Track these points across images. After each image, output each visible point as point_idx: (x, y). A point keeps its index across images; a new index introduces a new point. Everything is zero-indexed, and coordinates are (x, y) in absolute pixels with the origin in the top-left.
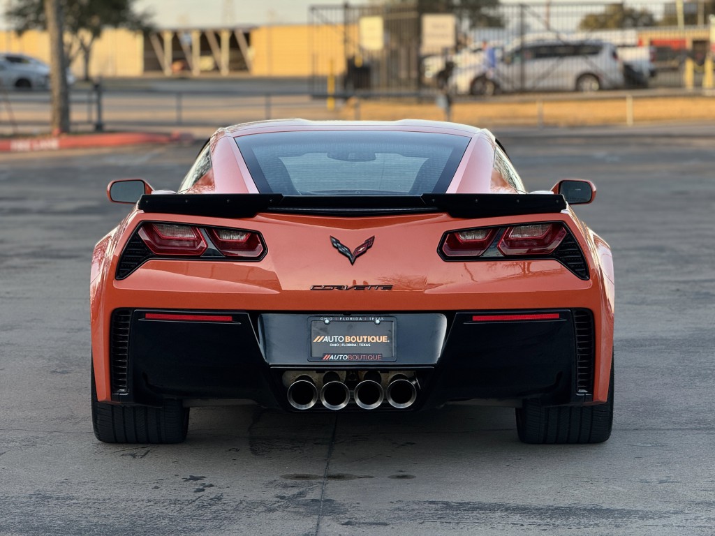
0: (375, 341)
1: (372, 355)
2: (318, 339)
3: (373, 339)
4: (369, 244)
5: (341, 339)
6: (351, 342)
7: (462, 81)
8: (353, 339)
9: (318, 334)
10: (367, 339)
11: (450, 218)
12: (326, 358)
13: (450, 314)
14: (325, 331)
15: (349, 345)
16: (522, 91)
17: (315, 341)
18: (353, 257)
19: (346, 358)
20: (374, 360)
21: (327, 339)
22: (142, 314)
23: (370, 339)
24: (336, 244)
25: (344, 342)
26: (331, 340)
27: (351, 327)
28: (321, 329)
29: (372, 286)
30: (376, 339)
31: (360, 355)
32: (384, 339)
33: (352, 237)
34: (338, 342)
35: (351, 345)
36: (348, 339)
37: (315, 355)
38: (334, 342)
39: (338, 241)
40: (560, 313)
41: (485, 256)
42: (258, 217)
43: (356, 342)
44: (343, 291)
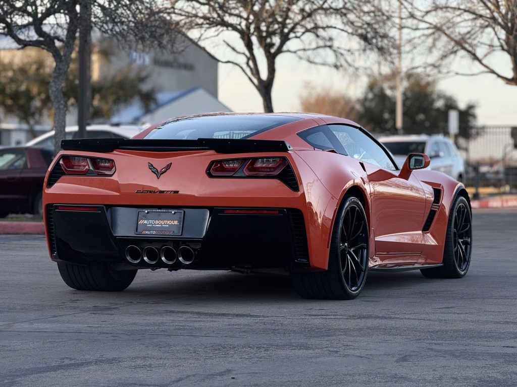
1: (168, 231)
2: (141, 222)
3: (170, 222)
4: (168, 167)
5: (153, 222)
6: (158, 224)
8: (160, 222)
9: (142, 219)
11: (216, 153)
12: (143, 233)
13: (211, 209)
14: (145, 218)
15: (157, 225)
17: (139, 222)
18: (158, 174)
19: (154, 233)
20: (169, 234)
21: (146, 222)
22: (57, 207)
23: (168, 222)
24: (151, 167)
25: (155, 224)
26: (148, 222)
27: (159, 215)
28: (143, 216)
29: (168, 191)
30: (172, 223)
31: (162, 231)
32: (176, 222)
33: (160, 163)
34: (151, 224)
35: (159, 226)
36: (157, 222)
37: (139, 230)
38: (149, 224)
39: (152, 166)
40: (279, 210)
41: (234, 175)
42: (115, 152)
43: (161, 224)
44: (152, 194)
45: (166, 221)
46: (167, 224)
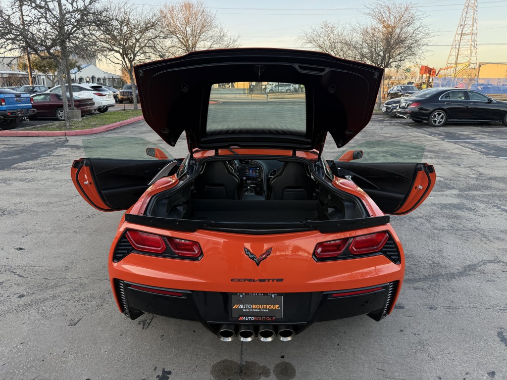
0: (271, 308)
1: (269, 317)
2: (235, 307)
3: (270, 307)
4: (268, 253)
5: (250, 306)
6: (256, 309)
7: (268, 90)
8: (258, 307)
9: (236, 303)
10: (266, 307)
12: (240, 319)
14: (240, 301)
15: (255, 310)
16: (278, 92)
17: (234, 308)
18: (258, 261)
19: (253, 319)
20: (270, 320)
21: (241, 306)
22: (129, 285)
23: (268, 307)
24: (248, 253)
26: (244, 307)
28: (237, 300)
29: (270, 279)
30: (272, 307)
31: (262, 317)
32: (277, 307)
34: (248, 308)
36: (254, 306)
37: (233, 317)
38: (246, 309)
40: (383, 286)
43: (260, 309)
44: (252, 283)
45: (265, 306)
46: (266, 309)
